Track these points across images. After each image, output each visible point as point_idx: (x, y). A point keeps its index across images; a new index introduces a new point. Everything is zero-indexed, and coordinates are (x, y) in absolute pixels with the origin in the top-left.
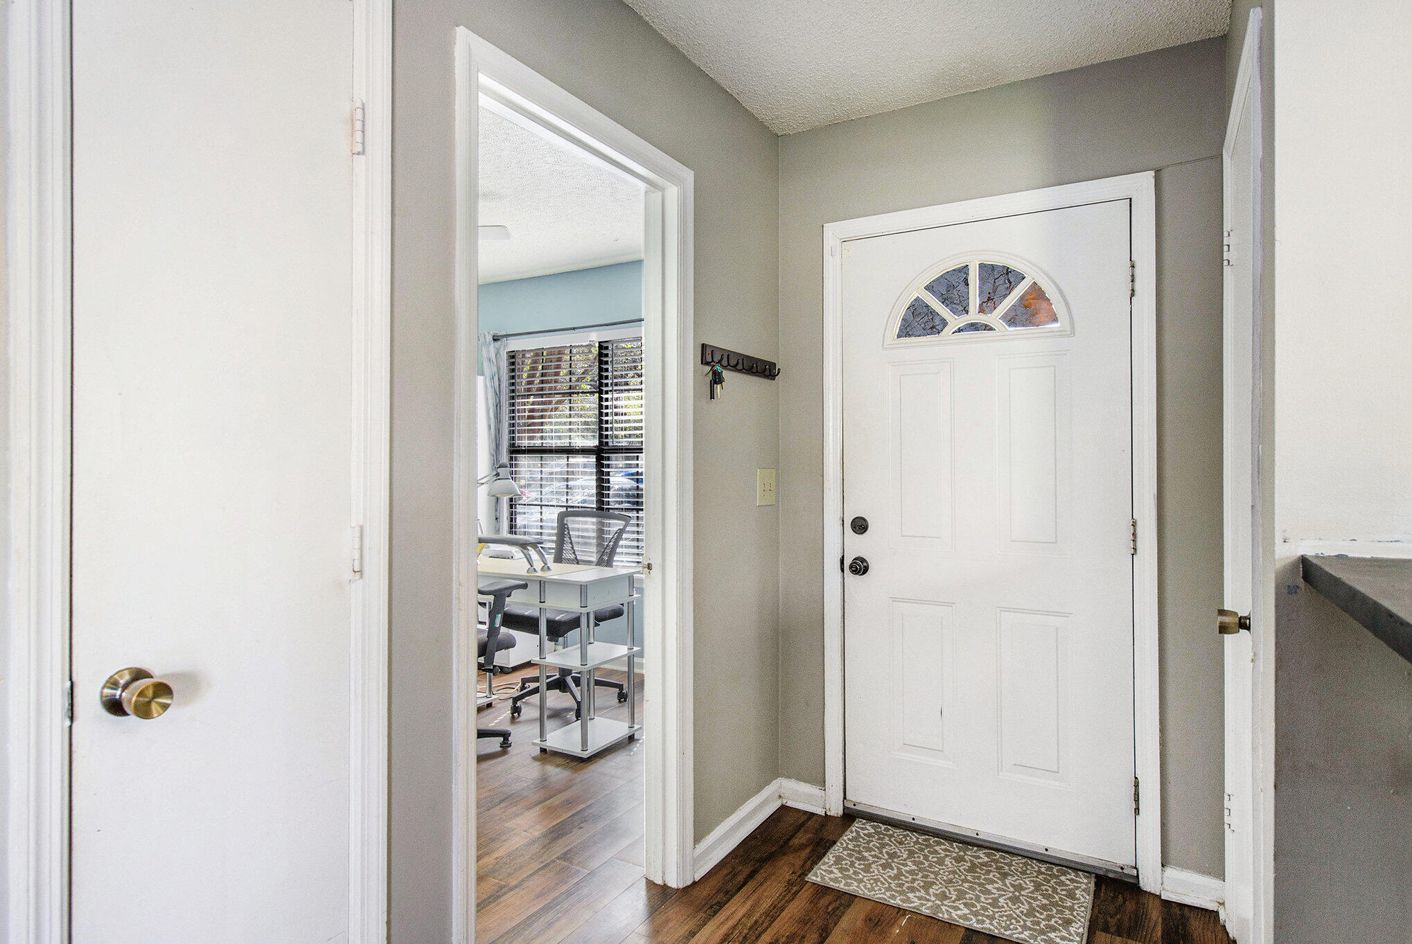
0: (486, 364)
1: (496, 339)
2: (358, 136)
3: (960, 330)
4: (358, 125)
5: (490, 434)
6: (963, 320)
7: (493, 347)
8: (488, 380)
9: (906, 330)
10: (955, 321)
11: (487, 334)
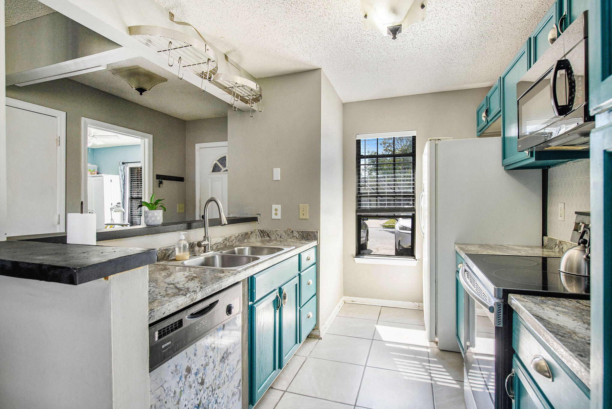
0: (120, 171)
1: (123, 163)
2: (58, 143)
3: (224, 171)
4: (58, 141)
5: (121, 193)
6: (225, 169)
7: (122, 166)
8: (121, 176)
9: (214, 171)
10: (223, 169)
11: (120, 162)
